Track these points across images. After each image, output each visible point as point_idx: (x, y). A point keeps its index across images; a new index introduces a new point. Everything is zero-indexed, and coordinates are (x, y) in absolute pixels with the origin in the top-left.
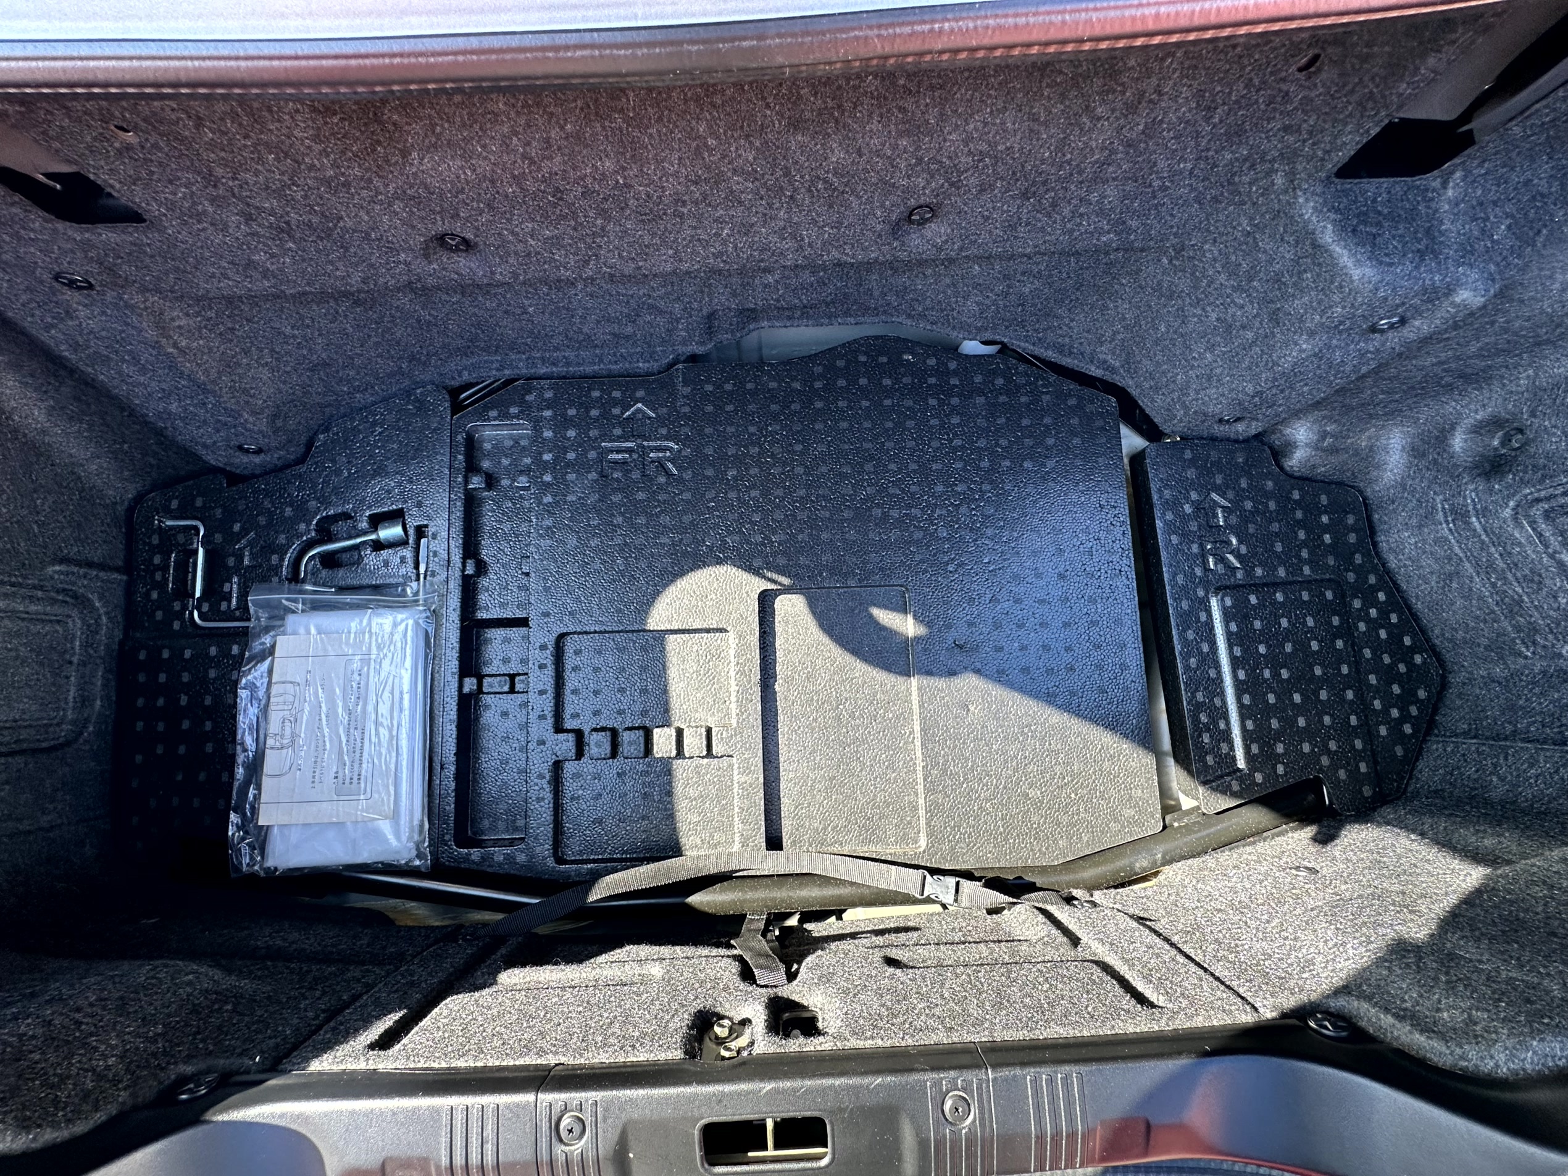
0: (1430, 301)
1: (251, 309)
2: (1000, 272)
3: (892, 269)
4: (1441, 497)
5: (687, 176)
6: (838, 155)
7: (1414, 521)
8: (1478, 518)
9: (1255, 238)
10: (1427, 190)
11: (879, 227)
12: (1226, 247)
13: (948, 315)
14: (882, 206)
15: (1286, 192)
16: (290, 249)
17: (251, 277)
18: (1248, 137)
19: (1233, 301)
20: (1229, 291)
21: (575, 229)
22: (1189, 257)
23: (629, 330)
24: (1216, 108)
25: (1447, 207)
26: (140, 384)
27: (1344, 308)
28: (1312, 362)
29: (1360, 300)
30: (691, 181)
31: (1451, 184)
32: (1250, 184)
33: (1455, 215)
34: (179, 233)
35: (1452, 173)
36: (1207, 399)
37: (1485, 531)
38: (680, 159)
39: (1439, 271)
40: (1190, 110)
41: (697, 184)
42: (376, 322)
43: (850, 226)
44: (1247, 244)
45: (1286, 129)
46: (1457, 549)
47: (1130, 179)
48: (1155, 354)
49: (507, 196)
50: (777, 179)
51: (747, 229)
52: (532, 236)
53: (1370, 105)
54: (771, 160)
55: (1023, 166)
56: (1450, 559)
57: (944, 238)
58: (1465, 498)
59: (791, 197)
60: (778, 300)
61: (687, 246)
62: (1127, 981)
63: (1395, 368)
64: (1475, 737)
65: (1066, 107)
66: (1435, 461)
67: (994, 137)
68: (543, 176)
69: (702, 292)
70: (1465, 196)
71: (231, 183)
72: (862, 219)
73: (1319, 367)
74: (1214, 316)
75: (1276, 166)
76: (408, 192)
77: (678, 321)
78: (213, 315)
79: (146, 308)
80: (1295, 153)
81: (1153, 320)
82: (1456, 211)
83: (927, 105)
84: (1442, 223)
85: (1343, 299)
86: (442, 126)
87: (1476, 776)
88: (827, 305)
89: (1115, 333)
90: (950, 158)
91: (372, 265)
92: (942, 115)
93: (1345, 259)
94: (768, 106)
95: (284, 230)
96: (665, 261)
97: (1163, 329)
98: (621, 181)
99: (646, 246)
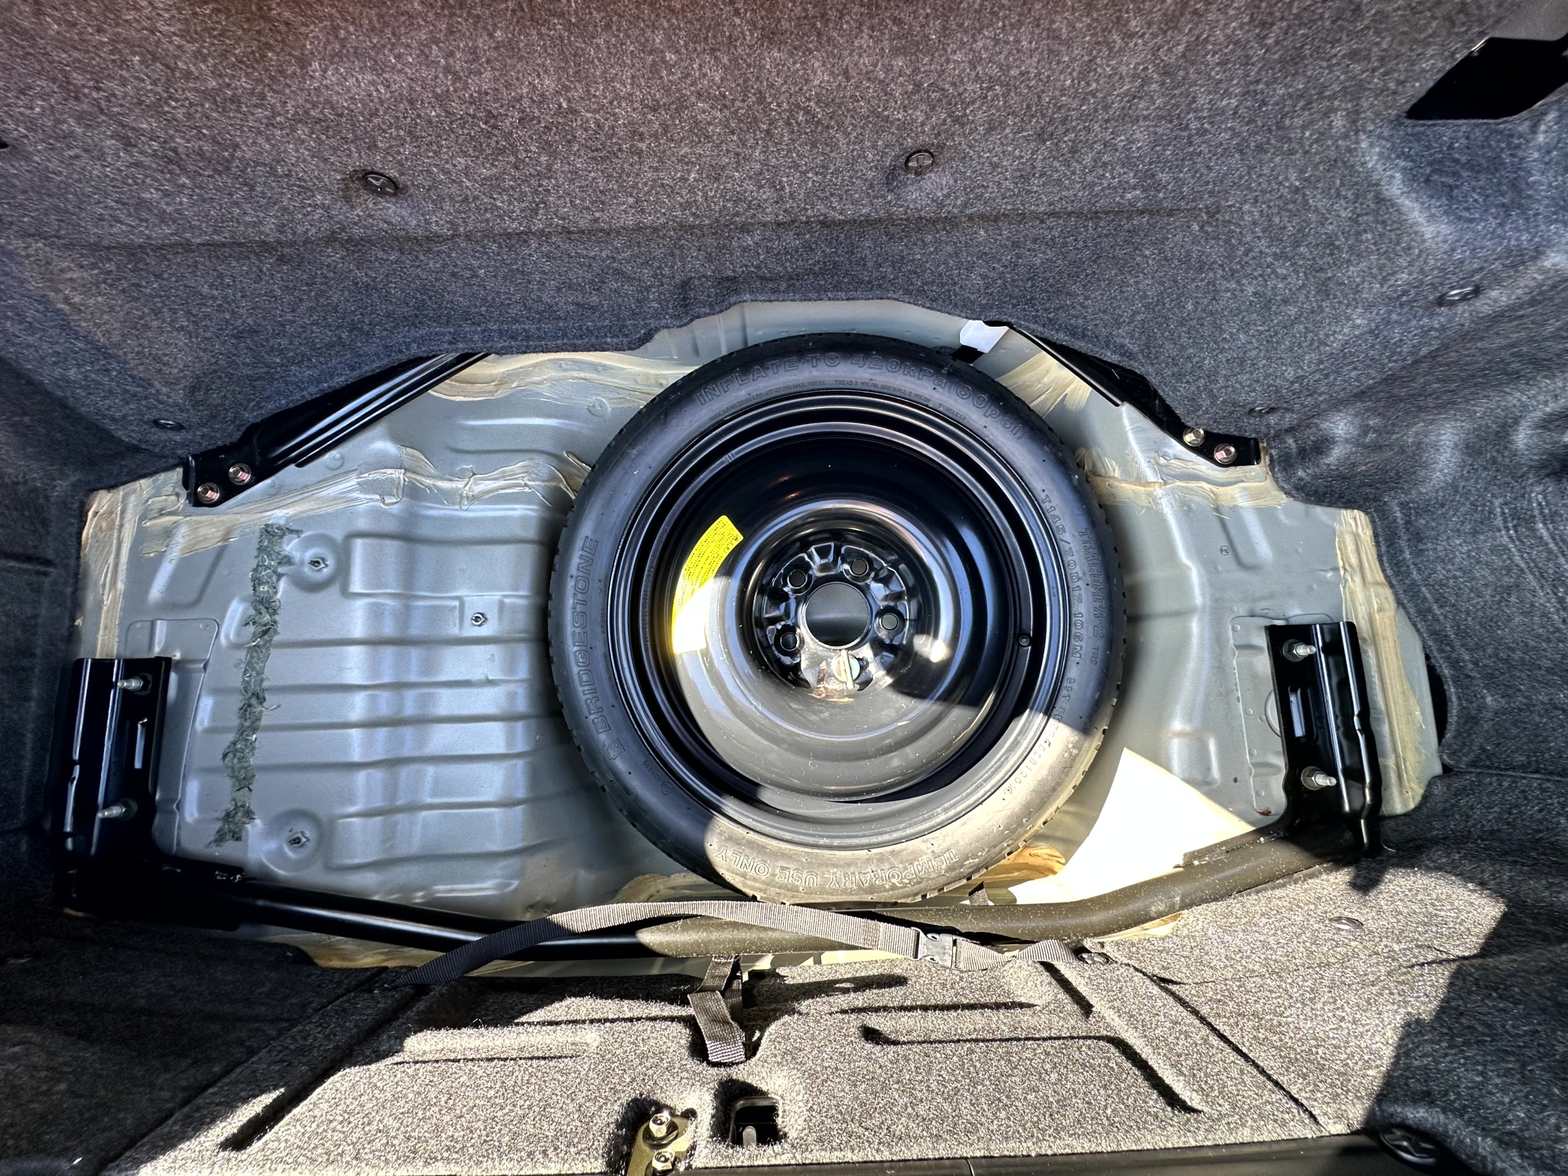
0: (1513, 266)
1: (158, 264)
2: (1008, 239)
4: (1500, 500)
5: (642, 101)
6: (821, 77)
7: (1468, 527)
8: (1545, 524)
9: (1304, 195)
10: (1512, 136)
11: (871, 174)
12: (1269, 207)
13: (949, 291)
14: (874, 147)
15: (1346, 136)
16: (184, 186)
17: (147, 221)
18: (1306, 66)
19: (1274, 272)
20: (1269, 259)
21: (517, 168)
22: (1224, 221)
23: (595, 299)
24: (1272, 24)
25: (1536, 155)
26: (29, 346)
27: (1410, 274)
28: (1366, 341)
29: (1432, 262)
30: (647, 106)
31: (1543, 128)
32: (1304, 128)
33: (1547, 163)
34: (50, 161)
35: (1544, 114)
36: (1238, 386)
37: (1554, 539)
38: (633, 77)
39: (1527, 230)
40: (1241, 27)
41: (655, 110)
42: (307, 284)
43: (837, 171)
44: (1294, 202)
45: (1353, 55)
46: (1517, 559)
47: (1163, 118)
48: (1180, 337)
49: (430, 122)
50: (749, 107)
51: (716, 174)
52: (467, 176)
53: (1462, 17)
54: (741, 81)
55: (1039, 97)
56: (1509, 570)
57: (945, 191)
58: (1530, 502)
59: (768, 132)
60: (758, 267)
61: (648, 193)
63: (1457, 351)
64: (1537, 771)
65: (1093, 20)
66: (1494, 461)
67: (1006, 58)
68: (471, 96)
69: (673, 255)
70: (1559, 142)
71: (95, 95)
72: (851, 162)
73: (1372, 346)
74: (1250, 290)
75: (1336, 103)
76: (312, 113)
77: (648, 289)
78: (113, 268)
79: (28, 256)
80: (1361, 86)
81: (1179, 297)
82: (1547, 159)
83: (927, 15)
84: (1529, 173)
85: (1411, 264)
86: (347, 31)
87: (1540, 816)
88: (816, 275)
89: (1135, 313)
90: (954, 84)
91: (285, 209)
92: (944, 28)
93: (1416, 214)
94: (737, 12)
95: (172, 161)
96: (625, 212)
97: (1190, 307)
98: (565, 105)
99: (601, 192)
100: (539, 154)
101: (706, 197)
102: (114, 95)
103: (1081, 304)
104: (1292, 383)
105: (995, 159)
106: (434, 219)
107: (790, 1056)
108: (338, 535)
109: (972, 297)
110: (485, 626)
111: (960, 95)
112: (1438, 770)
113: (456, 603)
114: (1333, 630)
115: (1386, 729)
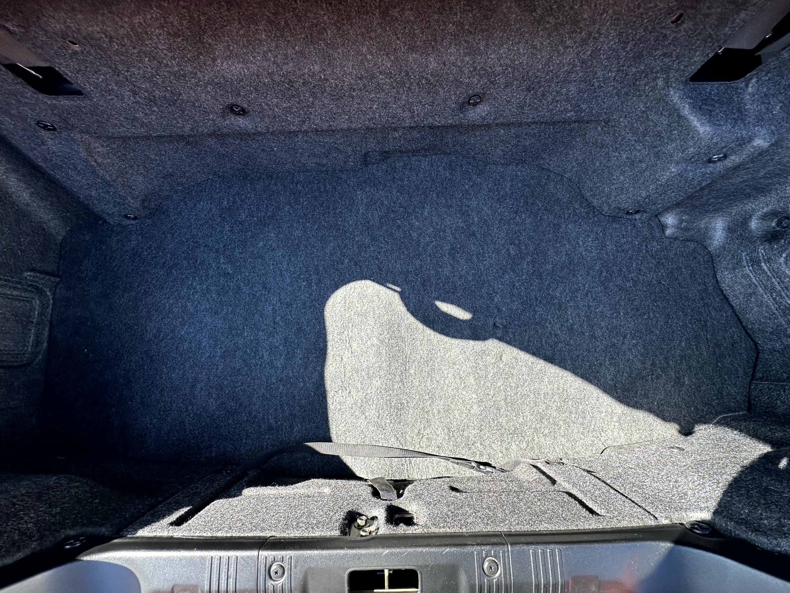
0: (740, 145)
1: (135, 145)
2: (514, 134)
3: (459, 132)
4: (745, 253)
5: (356, 75)
6: (433, 65)
7: (730, 266)
8: (765, 264)
9: (647, 114)
10: (737, 88)
11: (453, 106)
12: (632, 119)
13: (487, 157)
14: (455, 94)
15: (664, 89)
16: (154, 111)
17: (135, 126)
18: (644, 59)
19: (635, 148)
20: (633, 142)
21: (299, 103)
22: (612, 126)
23: (325, 161)
24: (628, 43)
25: (748, 97)
26: (77, 181)
27: (694, 148)
28: (677, 179)
29: (703, 144)
30: (357, 77)
31: (750, 85)
32: (645, 85)
33: (753, 101)
34: (100, 101)
35: (751, 79)
37: (770, 270)
38: (353, 65)
39: (745, 129)
40: (615, 44)
42: (197, 154)
43: (438, 105)
44: (642, 117)
45: (665, 55)
46: (754, 280)
47: (583, 81)
48: (593, 178)
49: (264, 84)
50: (402, 78)
51: (386, 105)
52: (277, 107)
53: (710, 40)
54: (399, 67)
55: (528, 73)
56: (750, 285)
57: (486, 113)
58: (758, 254)
59: (409, 88)
60: (400, 147)
61: (355, 114)
62: (584, 503)
63: (720, 184)
64: (766, 380)
65: (551, 41)
66: (741, 235)
67: (514, 57)
68: (283, 73)
69: (362, 141)
70: (758, 91)
71: (126, 74)
72: (445, 100)
73: (680, 181)
74: (625, 156)
75: (659, 75)
76: (215, 80)
77: (349, 156)
78: (116, 147)
79: (82, 141)
80: (669, 68)
82: (753, 99)
83: (480, 39)
84: (746, 105)
85: (694, 144)
86: (233, 46)
87: (768, 401)
88: (425, 151)
89: (573, 167)
90: (491, 68)
91: (196, 121)
92: (487, 45)
93: (695, 122)
94: (398, 38)
95: (152, 101)
96: (344, 122)
98: (323, 77)
99: (334, 113)
101: (380, 115)
102: (134, 74)
105: (508, 99)
106: (260, 125)
107: (418, 497)
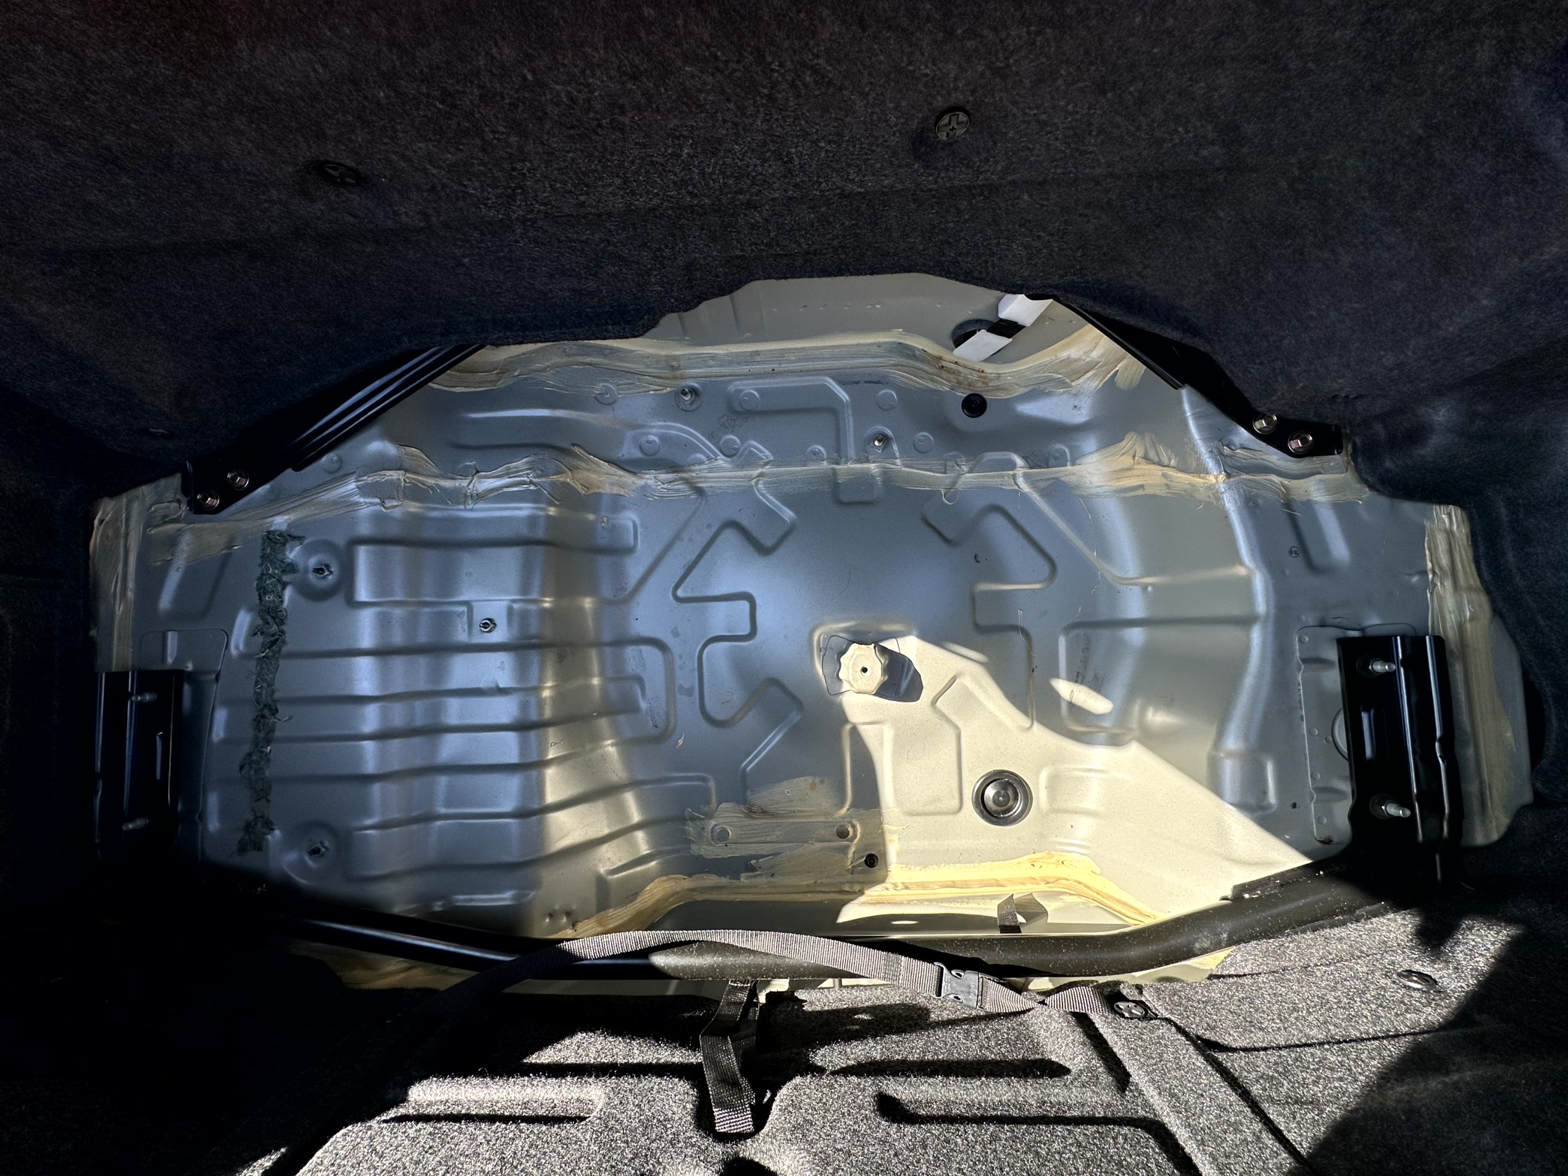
2: (1056, 204)
3: (915, 201)
5: (619, 67)
6: (831, 28)
9: (1428, 146)
11: (893, 141)
12: (1381, 161)
14: (897, 108)
15: (1493, 71)
16: (127, 186)
17: (99, 224)
19: (1379, 239)
20: (1375, 224)
21: (484, 151)
22: (1320, 178)
28: (1491, 324)
32: (1437, 62)
36: (1322, 370)
38: (606, 39)
41: (635, 78)
43: (854, 139)
44: (1414, 155)
47: (1256, 57)
48: (1255, 312)
49: (379, 104)
50: (746, 69)
51: (713, 148)
52: (431, 162)
54: (735, 38)
55: (1101, 40)
60: (769, 245)
61: (637, 172)
68: (421, 71)
69: (673, 235)
72: (870, 128)
73: (1499, 331)
74: (1347, 260)
75: (1485, 29)
76: (247, 99)
78: (78, 273)
81: (1257, 266)
89: (1202, 283)
91: (240, 206)
95: (108, 160)
96: (614, 195)
97: (1270, 277)
98: (529, 77)
99: (583, 173)
100: (508, 134)
101: (702, 173)
102: (26, 90)
103: (1139, 274)
104: (1391, 370)
105: (1044, 117)
106: (403, 210)
107: (800, 1131)
108: (341, 541)
109: (1013, 269)
110: (494, 632)
111: (1002, 41)
112: (1528, 797)
113: (465, 609)
114: (1414, 643)
115: (1470, 752)
